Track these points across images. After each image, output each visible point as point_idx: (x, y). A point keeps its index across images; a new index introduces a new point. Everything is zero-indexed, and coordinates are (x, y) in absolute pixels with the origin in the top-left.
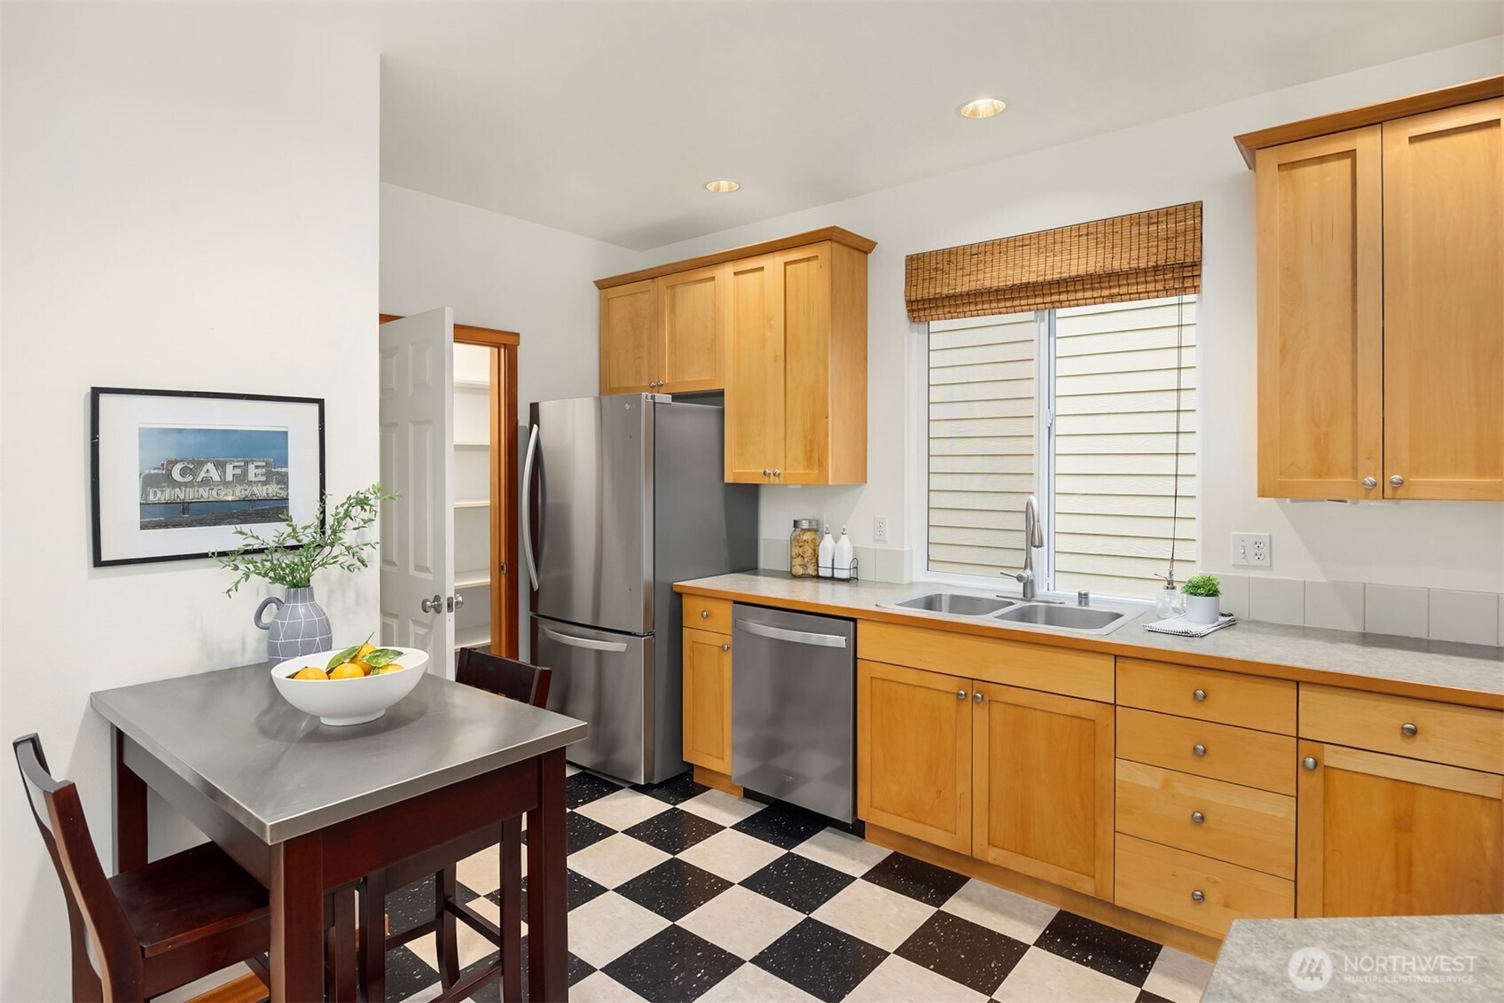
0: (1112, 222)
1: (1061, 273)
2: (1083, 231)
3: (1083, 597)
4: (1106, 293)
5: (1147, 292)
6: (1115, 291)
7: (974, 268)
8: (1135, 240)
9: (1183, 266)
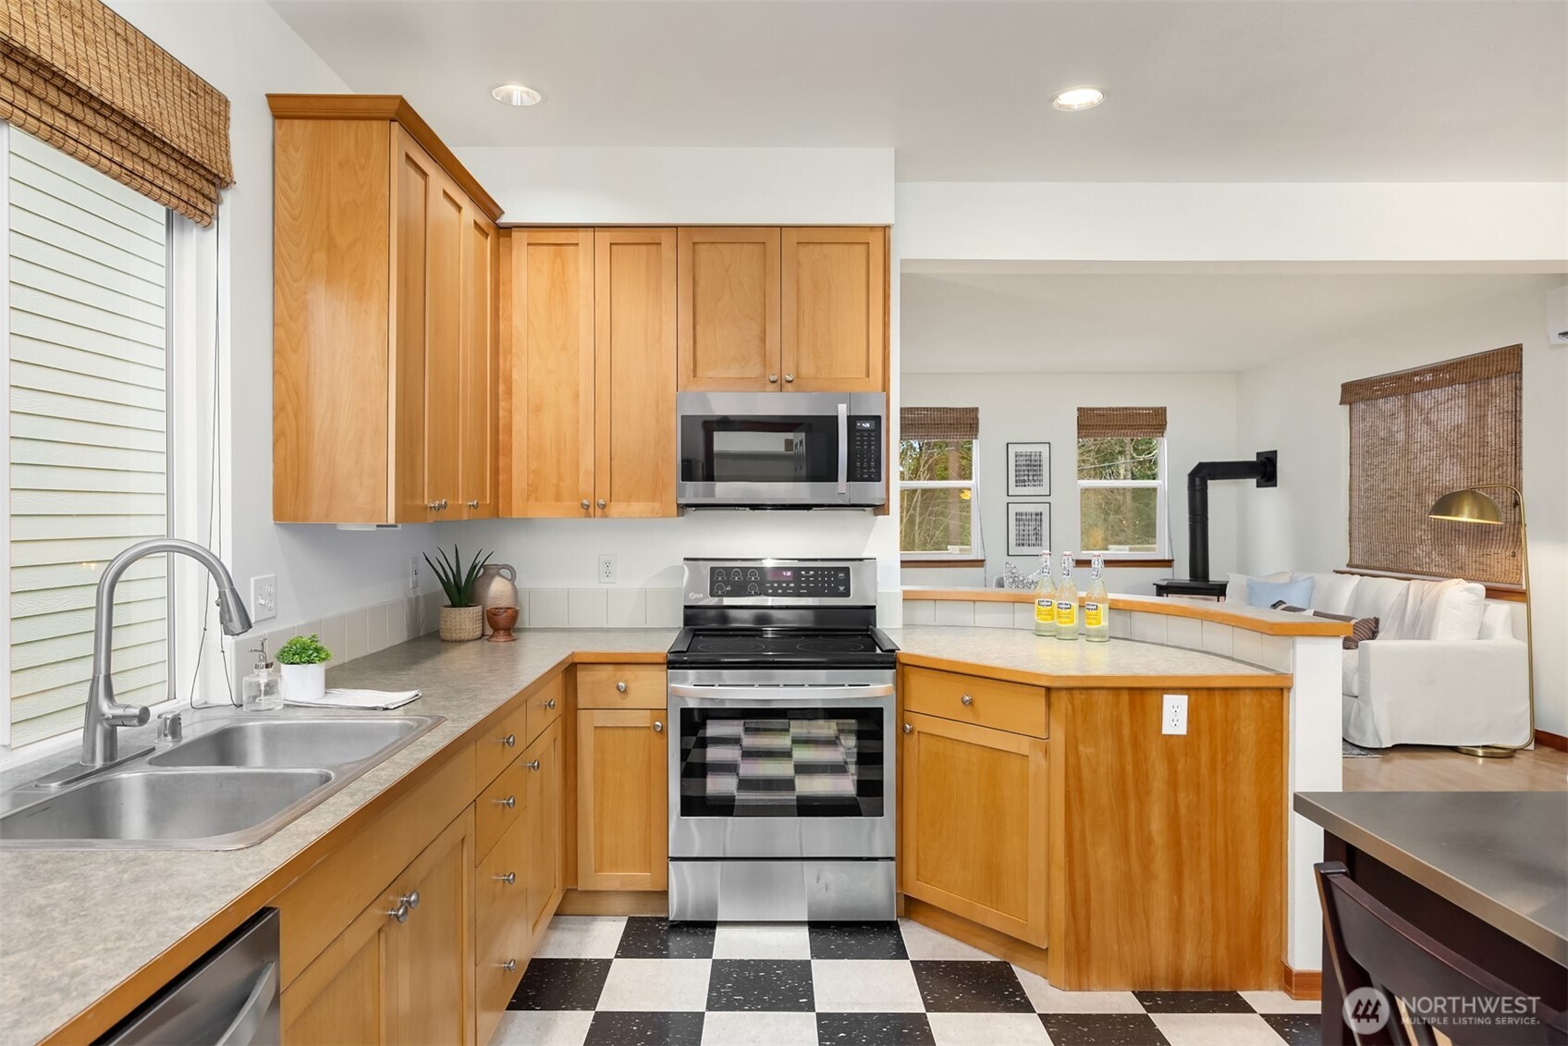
2: (121, 31)
8: (178, 101)
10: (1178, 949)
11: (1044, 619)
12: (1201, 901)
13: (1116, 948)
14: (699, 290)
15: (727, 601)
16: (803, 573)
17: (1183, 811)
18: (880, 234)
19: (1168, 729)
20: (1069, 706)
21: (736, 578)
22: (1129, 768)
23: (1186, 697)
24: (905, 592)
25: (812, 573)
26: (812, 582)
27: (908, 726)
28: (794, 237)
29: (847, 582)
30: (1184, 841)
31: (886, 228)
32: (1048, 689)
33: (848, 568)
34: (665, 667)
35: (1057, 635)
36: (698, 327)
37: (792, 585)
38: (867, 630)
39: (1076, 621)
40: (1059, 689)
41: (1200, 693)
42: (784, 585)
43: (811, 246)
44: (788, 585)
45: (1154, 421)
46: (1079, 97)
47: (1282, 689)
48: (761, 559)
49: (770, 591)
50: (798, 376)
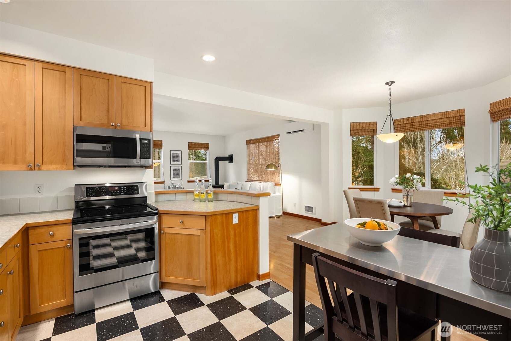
10: (237, 277)
11: (196, 197)
12: (241, 263)
13: (223, 281)
14: (82, 92)
15: (92, 198)
16: (122, 187)
17: (237, 242)
18: (150, 84)
19: (234, 223)
20: (211, 220)
21: (97, 190)
22: (226, 234)
23: (238, 214)
24: (155, 192)
25: (125, 187)
26: (125, 190)
27: (162, 232)
28: (120, 80)
29: (137, 190)
30: (238, 250)
31: (151, 83)
32: (205, 216)
33: (138, 186)
34: (71, 224)
35: (200, 200)
36: (82, 104)
37: (118, 192)
38: (145, 204)
39: (205, 196)
40: (208, 216)
41: (241, 212)
42: (115, 192)
43: (126, 84)
44: (117, 192)
45: (206, 147)
46: (209, 58)
47: (257, 209)
48: (104, 184)
49: (110, 194)
50: (121, 125)
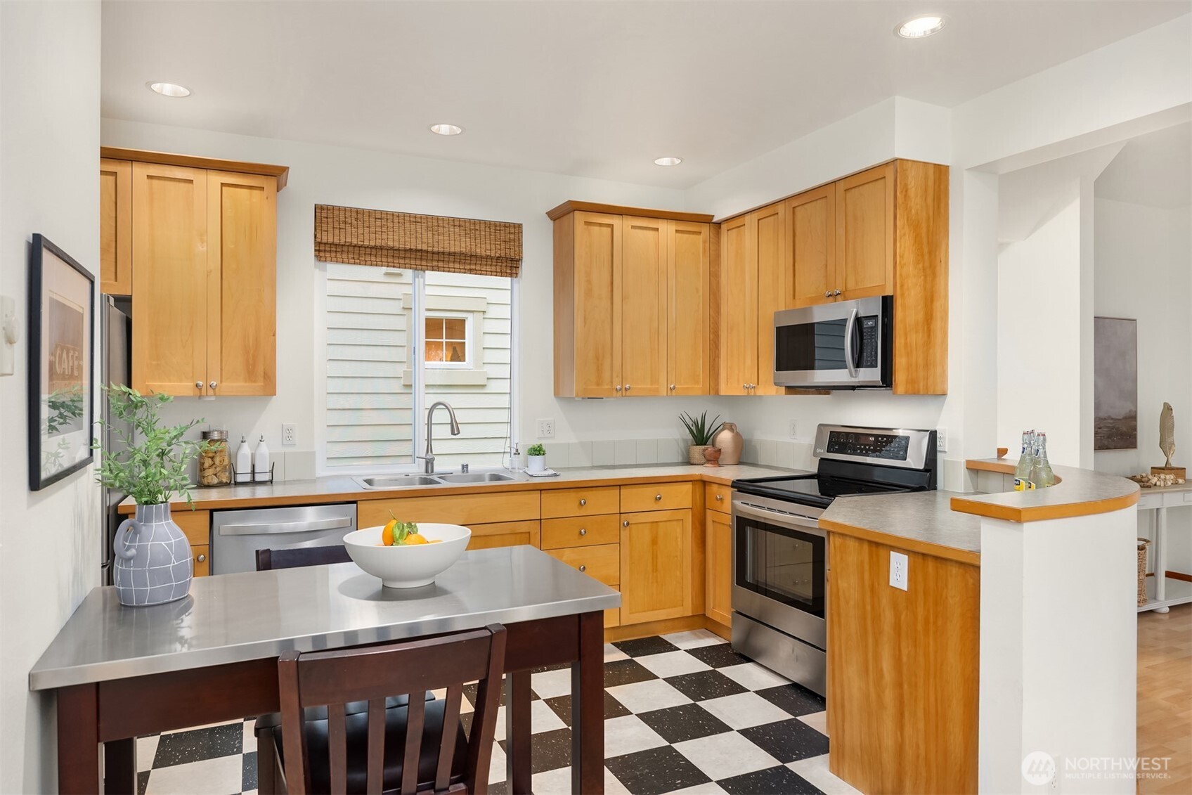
0: (474, 222)
1: (443, 248)
2: (457, 223)
3: (465, 467)
4: (468, 267)
5: (491, 271)
6: (473, 267)
7: (378, 229)
8: (488, 237)
9: (512, 260)
12: (918, 745)
17: (905, 659)
19: (893, 582)
21: (842, 440)
22: (869, 608)
23: (907, 557)
25: (885, 439)
26: (884, 446)
28: (843, 186)
29: (906, 448)
30: (906, 686)
31: (895, 162)
37: (872, 448)
41: (917, 556)
42: (867, 447)
43: (853, 190)
47: (974, 567)
49: (859, 451)
